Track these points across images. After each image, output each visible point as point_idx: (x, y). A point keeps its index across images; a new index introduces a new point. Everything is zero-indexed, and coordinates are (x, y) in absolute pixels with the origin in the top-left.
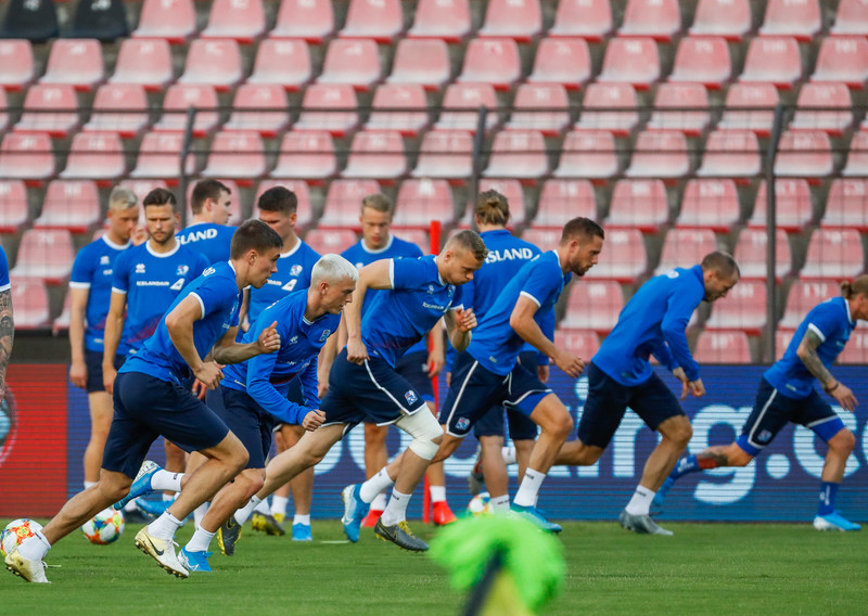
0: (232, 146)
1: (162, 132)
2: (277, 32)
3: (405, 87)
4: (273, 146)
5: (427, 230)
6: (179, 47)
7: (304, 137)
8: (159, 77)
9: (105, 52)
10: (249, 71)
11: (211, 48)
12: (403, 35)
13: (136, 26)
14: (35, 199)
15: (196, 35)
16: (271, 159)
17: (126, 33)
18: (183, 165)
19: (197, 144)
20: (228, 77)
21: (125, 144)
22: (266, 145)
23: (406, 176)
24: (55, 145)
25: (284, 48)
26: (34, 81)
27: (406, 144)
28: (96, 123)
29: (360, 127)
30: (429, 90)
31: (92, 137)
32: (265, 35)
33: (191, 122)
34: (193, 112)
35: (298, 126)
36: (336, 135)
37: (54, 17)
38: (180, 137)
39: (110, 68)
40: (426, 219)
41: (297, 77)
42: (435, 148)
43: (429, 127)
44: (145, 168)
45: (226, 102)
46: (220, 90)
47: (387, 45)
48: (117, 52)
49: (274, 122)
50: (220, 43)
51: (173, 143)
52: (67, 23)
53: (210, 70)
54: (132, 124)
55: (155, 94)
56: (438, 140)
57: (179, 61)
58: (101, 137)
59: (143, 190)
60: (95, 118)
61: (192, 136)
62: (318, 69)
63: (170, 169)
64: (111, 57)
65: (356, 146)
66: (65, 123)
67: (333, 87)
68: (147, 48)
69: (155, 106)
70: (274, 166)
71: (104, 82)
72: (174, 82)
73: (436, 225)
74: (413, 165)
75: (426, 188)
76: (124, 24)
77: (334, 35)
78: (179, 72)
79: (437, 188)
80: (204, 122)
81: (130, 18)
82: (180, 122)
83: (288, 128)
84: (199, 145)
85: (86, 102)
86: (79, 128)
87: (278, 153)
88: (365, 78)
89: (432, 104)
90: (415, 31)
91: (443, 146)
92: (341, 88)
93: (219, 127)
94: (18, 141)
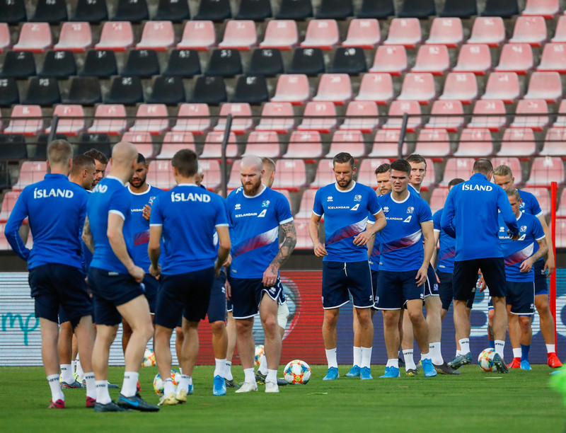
0: (430, 137)
1: (387, 129)
2: (457, 69)
3: (535, 101)
4: (455, 137)
5: (549, 188)
6: (397, 78)
7: (474, 131)
8: (385, 96)
9: (352, 81)
10: (440, 92)
11: (417, 78)
12: (534, 69)
13: (372, 66)
14: (311, 171)
15: (408, 70)
16: (454, 145)
17: (366, 70)
18: (400, 150)
19: (409, 136)
20: (427, 96)
21: (364, 137)
22: (450, 137)
23: (536, 155)
24: (322, 138)
25: (461, 78)
26: (310, 100)
27: (535, 136)
28: (348, 124)
29: (508, 125)
30: (549, 102)
31: (345, 132)
32: (450, 70)
33: (406, 123)
34: (407, 117)
35: (470, 125)
36: (493, 130)
37: (322, 60)
38: (399, 132)
39: (356, 91)
40: (548, 181)
41: (470, 95)
42: (553, 138)
43: (550, 125)
44: (378, 151)
45: (426, 110)
46: (422, 104)
47: (524, 76)
48: (360, 81)
49: (456, 123)
50: (422, 75)
51: (394, 136)
52: (330, 64)
53: (416, 91)
54: (369, 124)
55: (383, 107)
56: (556, 133)
57: (397, 87)
58: (351, 132)
59: (376, 164)
60: (347, 121)
61: (406, 131)
62: (482, 90)
63: (392, 151)
64: (356, 84)
65: (506, 137)
66: (328, 124)
67: (491, 101)
68: (378, 78)
69: (384, 114)
70: (456, 150)
71: (352, 99)
72: (394, 99)
73: (554, 184)
74: (540, 148)
75: (548, 162)
76: (365, 64)
77: (492, 70)
78: (397, 93)
79: (554, 162)
80: (413, 123)
81: (368, 60)
82: (398, 123)
83: (464, 126)
84: (411, 137)
85: (342, 111)
86: (337, 128)
87: (458, 142)
88: (511, 95)
89: (552, 111)
90: (540, 67)
91: (558, 137)
92: (496, 101)
93: (422, 126)
94: (301, 135)
